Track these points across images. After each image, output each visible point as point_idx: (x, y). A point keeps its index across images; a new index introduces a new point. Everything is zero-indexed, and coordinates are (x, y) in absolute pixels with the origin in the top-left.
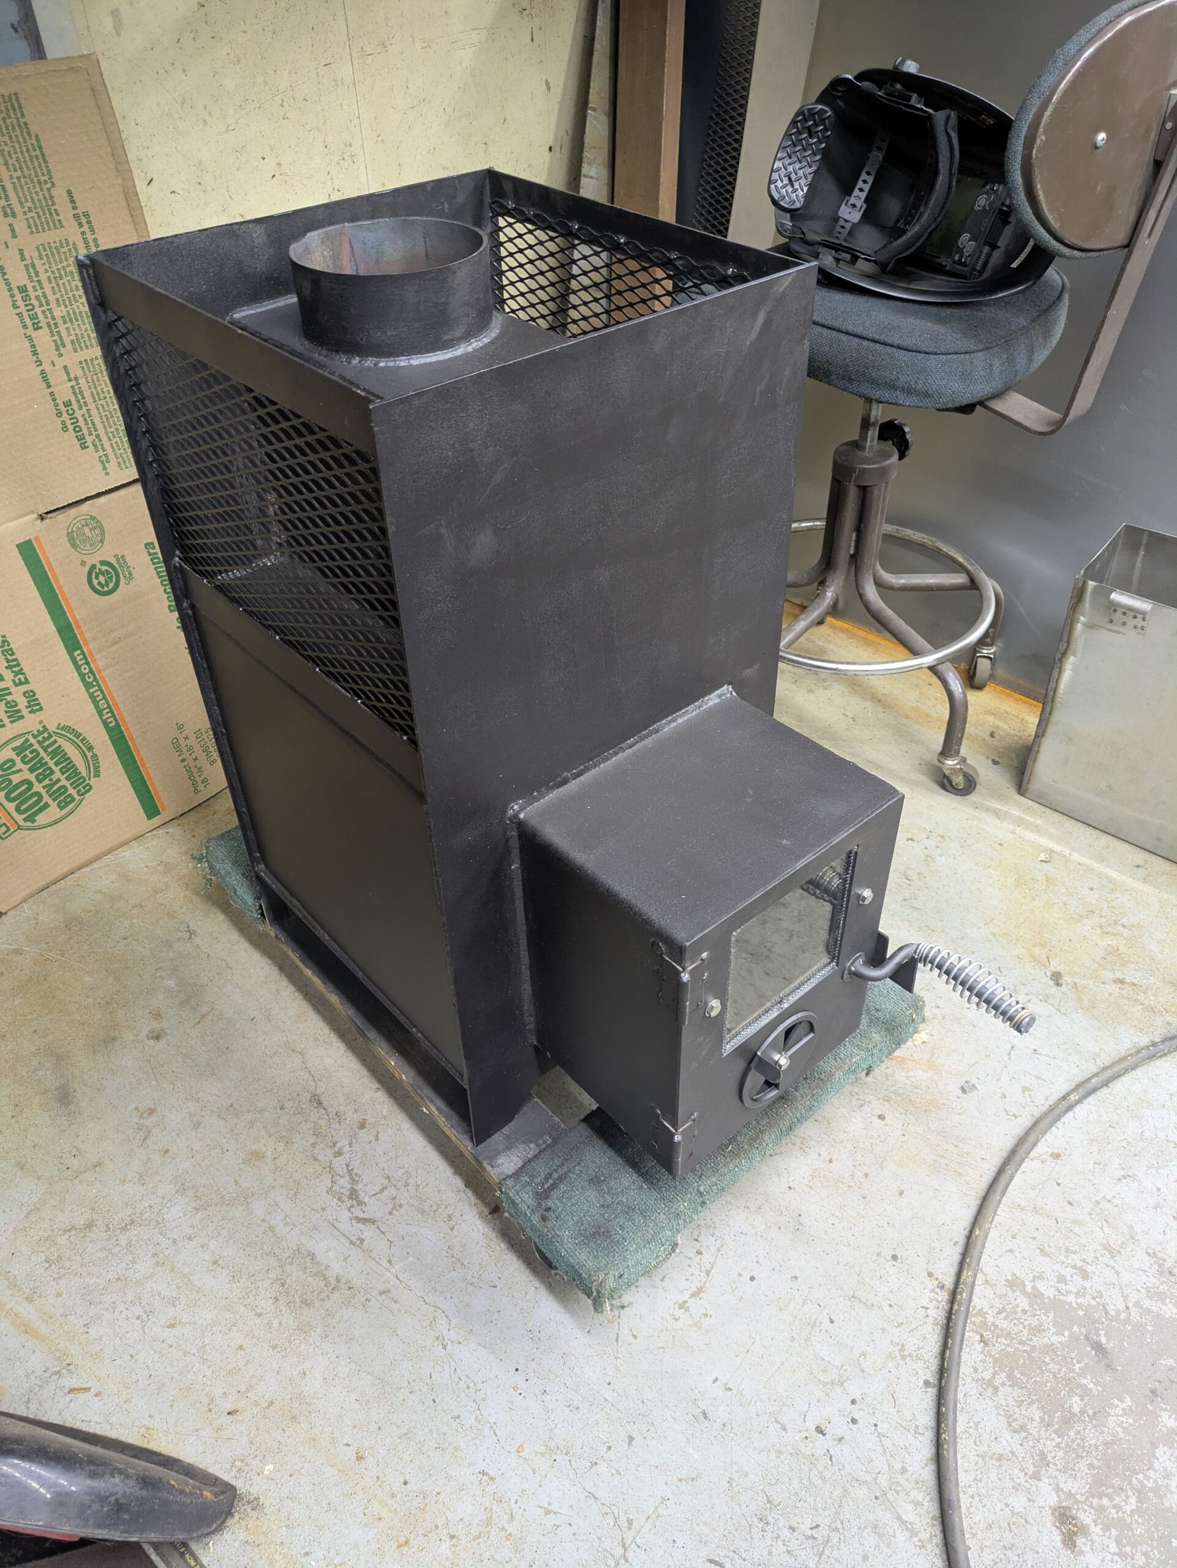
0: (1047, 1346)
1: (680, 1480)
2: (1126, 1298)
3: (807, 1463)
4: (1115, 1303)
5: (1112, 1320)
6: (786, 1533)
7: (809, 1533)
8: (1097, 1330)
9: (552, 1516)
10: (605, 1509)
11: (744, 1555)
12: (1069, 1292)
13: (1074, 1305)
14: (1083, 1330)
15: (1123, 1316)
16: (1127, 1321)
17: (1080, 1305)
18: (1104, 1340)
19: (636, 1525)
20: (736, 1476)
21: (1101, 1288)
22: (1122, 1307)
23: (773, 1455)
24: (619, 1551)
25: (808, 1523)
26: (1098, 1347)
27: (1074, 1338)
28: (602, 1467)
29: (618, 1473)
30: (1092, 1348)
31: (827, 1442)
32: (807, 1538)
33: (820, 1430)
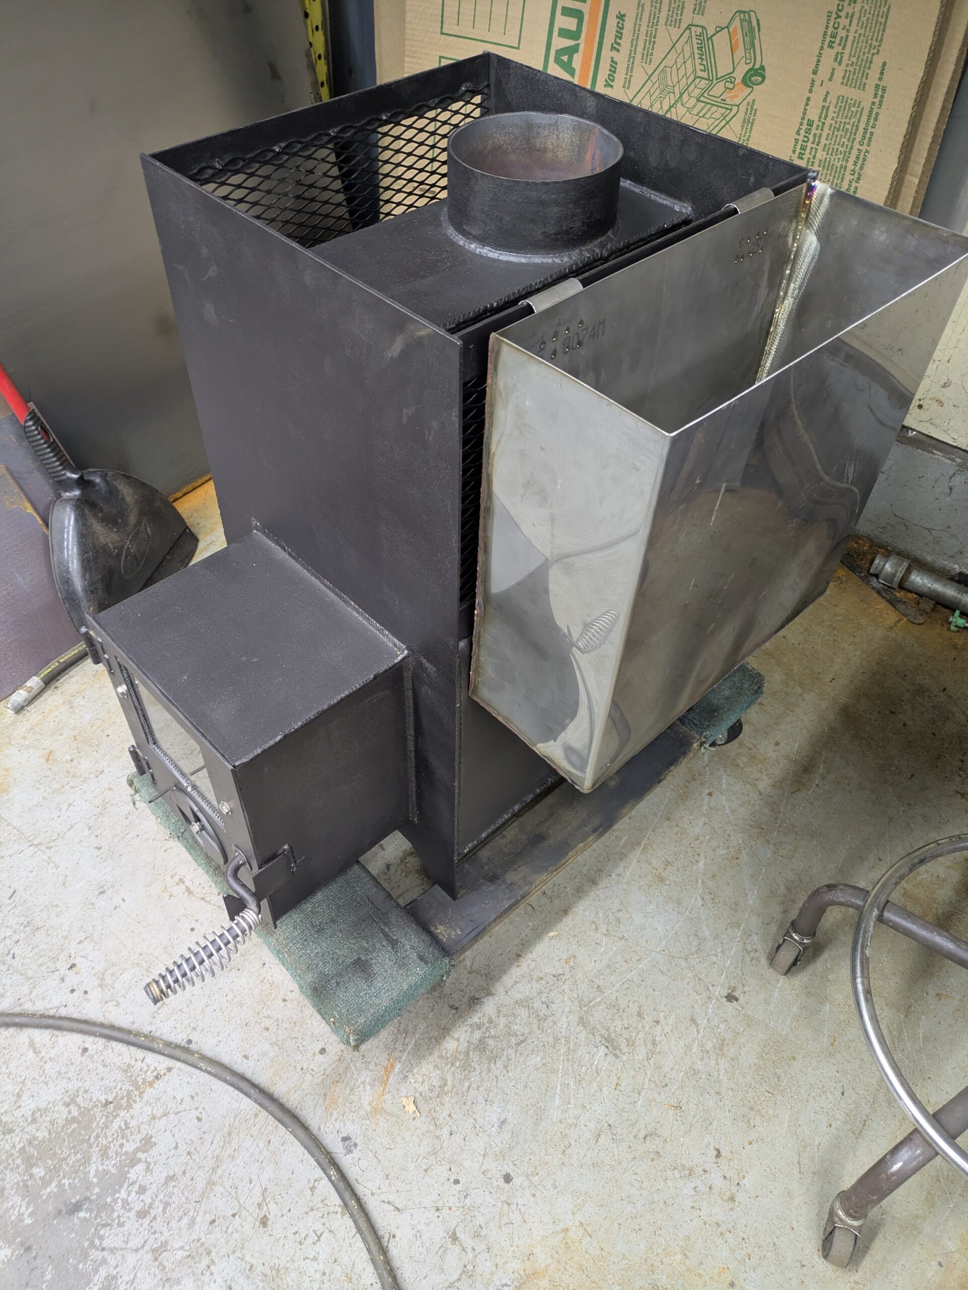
2: (112, 1250)
4: (112, 1239)
5: (96, 1229)
6: (16, 938)
7: (12, 952)
8: (91, 1211)
9: (67, 807)
10: (62, 834)
11: (12, 911)
12: (129, 1195)
13: (117, 1195)
14: (94, 1197)
15: (97, 1242)
16: (92, 1244)
17: (115, 1201)
18: (82, 1214)
19: (48, 851)
21: (126, 1228)
22: (106, 1243)
24: (36, 842)
25: (17, 952)
26: (77, 1207)
27: (89, 1186)
30: (77, 1202)
31: (63, 970)
32: (9, 950)
33: (73, 966)
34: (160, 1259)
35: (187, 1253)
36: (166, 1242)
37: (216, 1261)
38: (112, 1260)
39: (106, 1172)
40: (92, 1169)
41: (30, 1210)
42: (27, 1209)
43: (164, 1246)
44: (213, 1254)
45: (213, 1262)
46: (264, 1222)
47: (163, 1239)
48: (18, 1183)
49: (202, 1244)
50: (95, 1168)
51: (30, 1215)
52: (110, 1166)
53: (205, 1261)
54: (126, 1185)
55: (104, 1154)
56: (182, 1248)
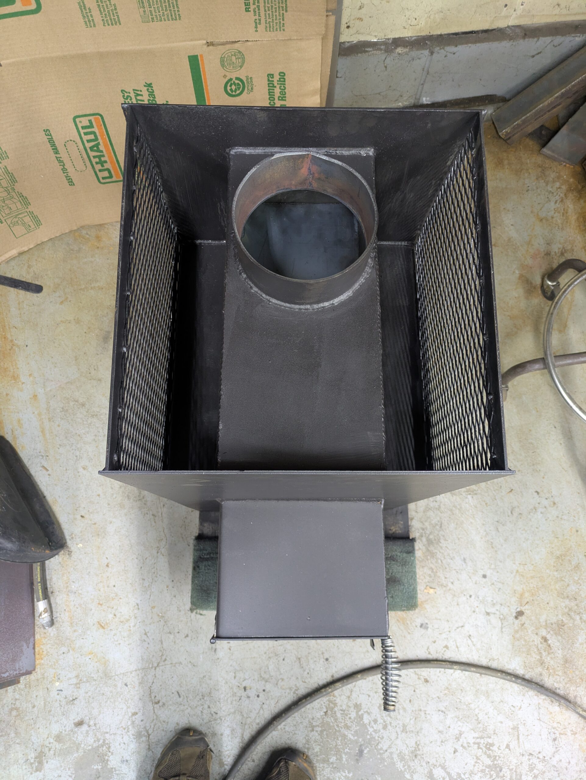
0: (344, 735)
1: (190, 662)
2: (390, 747)
3: (232, 693)
4: (384, 745)
5: (376, 749)
7: (212, 713)
8: (367, 747)
9: (145, 636)
12: (373, 727)
13: (369, 733)
14: (362, 743)
15: (381, 752)
16: (381, 754)
17: (371, 734)
18: (365, 752)
19: (166, 662)
20: (207, 677)
21: (385, 737)
22: (385, 748)
23: (224, 681)
24: (155, 665)
25: (215, 710)
26: (361, 752)
27: (357, 742)
28: (172, 636)
29: (175, 642)
30: (359, 750)
31: (244, 694)
33: (245, 688)
34: (408, 730)
35: (414, 719)
36: (404, 724)
37: (425, 709)
38: (393, 750)
39: (356, 732)
40: (350, 736)
41: (346, 772)
42: (345, 773)
43: (404, 726)
44: (422, 709)
45: (425, 711)
46: (426, 681)
47: (401, 724)
48: (331, 771)
49: (416, 711)
50: (350, 735)
51: (349, 773)
52: (354, 728)
53: (422, 714)
54: (368, 727)
55: (347, 727)
56: (410, 719)
